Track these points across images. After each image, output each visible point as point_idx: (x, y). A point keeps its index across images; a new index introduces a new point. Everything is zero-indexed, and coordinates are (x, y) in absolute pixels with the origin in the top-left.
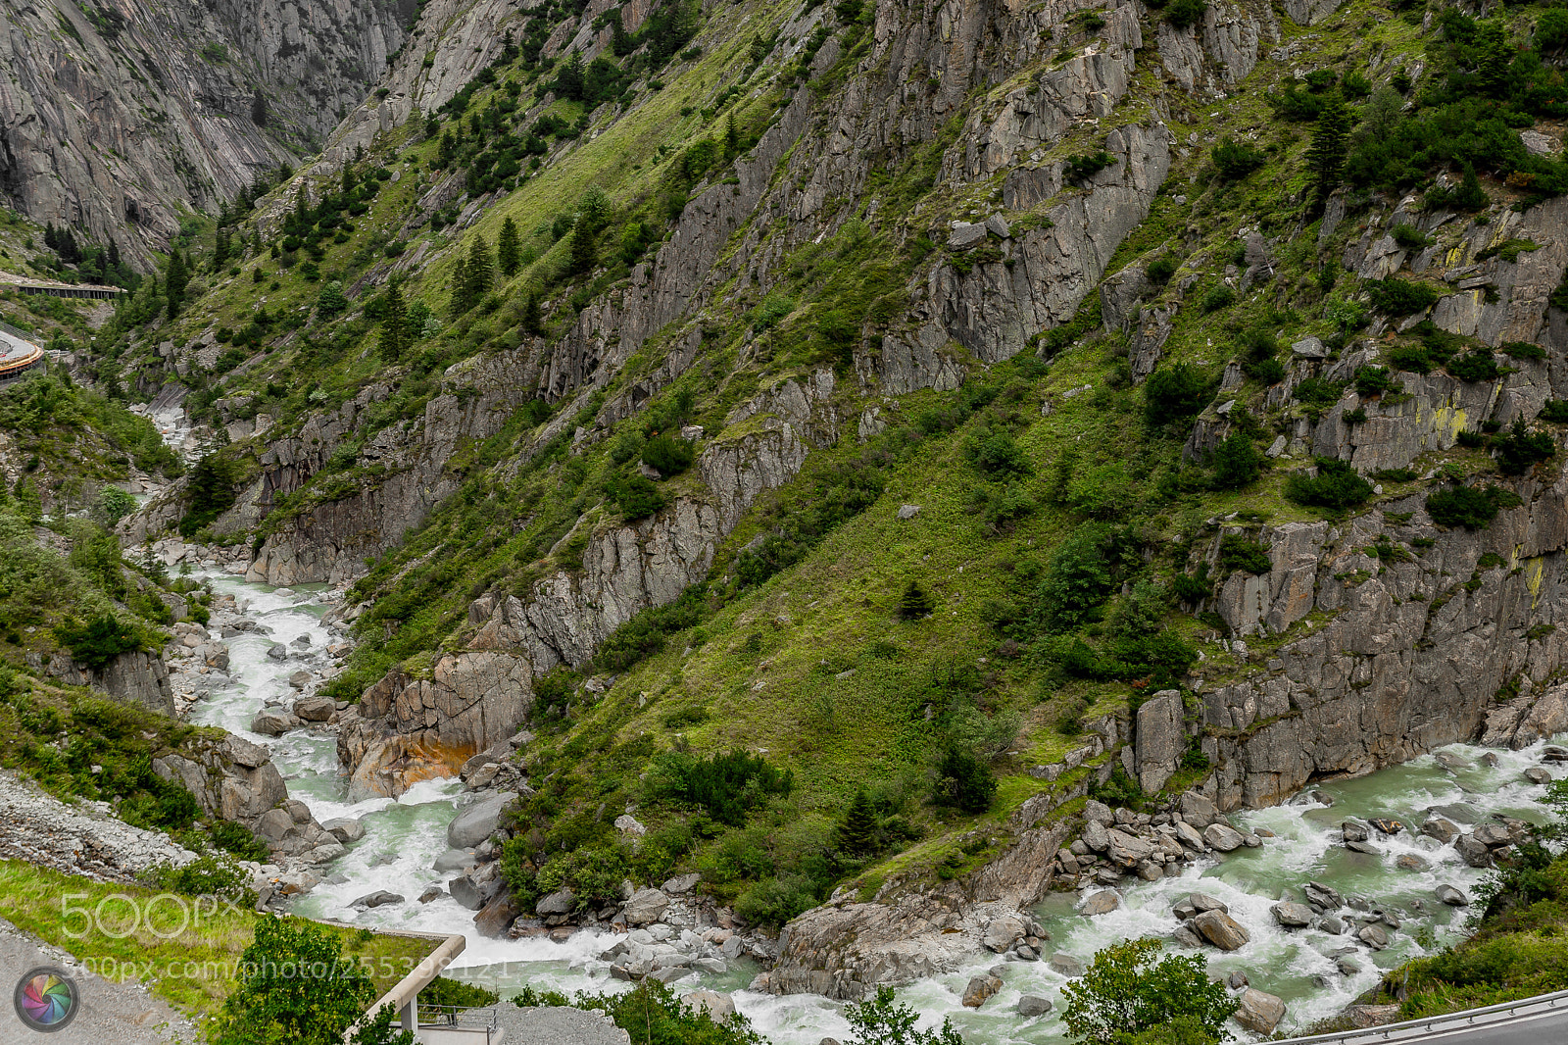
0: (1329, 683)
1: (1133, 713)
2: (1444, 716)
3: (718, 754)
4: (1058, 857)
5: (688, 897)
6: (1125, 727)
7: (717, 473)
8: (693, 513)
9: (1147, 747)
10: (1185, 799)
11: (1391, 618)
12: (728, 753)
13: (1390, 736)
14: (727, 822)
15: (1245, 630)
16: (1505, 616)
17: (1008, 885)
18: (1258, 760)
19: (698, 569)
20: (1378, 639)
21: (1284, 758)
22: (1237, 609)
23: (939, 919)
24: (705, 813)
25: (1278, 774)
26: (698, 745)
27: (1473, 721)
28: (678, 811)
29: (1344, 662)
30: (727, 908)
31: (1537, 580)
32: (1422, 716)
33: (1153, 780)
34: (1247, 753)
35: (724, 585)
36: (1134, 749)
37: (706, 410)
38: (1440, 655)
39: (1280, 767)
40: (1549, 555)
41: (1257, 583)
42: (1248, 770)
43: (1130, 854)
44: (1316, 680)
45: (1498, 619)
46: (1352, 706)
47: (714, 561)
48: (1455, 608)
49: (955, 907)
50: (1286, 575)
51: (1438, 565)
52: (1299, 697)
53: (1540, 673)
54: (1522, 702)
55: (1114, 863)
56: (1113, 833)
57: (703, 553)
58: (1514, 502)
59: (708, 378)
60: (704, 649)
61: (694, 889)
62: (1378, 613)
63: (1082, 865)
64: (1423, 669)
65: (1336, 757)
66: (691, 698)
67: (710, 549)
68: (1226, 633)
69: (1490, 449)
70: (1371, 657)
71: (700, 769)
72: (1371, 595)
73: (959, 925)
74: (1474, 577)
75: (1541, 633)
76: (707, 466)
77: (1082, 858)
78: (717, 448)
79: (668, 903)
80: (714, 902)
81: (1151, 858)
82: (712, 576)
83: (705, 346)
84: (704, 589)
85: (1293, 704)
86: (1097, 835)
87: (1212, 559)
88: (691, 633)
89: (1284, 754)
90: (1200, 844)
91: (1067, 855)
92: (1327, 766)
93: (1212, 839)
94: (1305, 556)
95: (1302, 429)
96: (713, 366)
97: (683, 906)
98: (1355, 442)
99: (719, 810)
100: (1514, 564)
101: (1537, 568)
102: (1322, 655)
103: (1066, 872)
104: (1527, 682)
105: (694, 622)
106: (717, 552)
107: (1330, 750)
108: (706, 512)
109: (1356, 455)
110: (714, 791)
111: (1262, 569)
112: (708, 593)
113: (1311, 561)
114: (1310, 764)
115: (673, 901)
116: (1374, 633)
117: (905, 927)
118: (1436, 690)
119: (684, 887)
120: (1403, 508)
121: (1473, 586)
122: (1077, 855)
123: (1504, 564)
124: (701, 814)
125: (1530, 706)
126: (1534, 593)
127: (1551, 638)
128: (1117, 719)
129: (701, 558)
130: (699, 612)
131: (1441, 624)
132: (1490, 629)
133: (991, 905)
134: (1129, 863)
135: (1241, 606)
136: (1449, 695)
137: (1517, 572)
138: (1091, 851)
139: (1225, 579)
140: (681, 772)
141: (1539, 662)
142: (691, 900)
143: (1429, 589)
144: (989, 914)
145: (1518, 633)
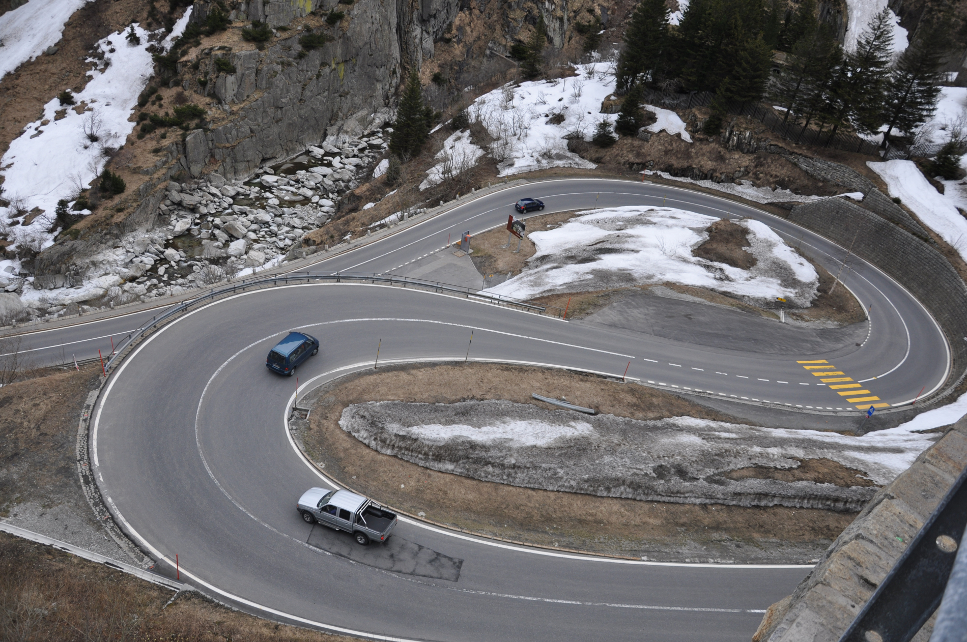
0: (265, 121)
1: (184, 140)
2: (311, 131)
4: (159, 208)
6: (180, 147)
9: (191, 155)
10: (211, 177)
11: (288, 91)
13: (291, 141)
15: (229, 99)
16: (331, 88)
17: (139, 224)
18: (239, 156)
20: (284, 100)
21: (250, 154)
22: (223, 91)
23: (110, 243)
25: (248, 161)
27: (322, 132)
29: (271, 111)
31: (342, 73)
32: (302, 132)
33: (196, 169)
34: (235, 154)
36: (186, 157)
38: (307, 106)
39: (249, 158)
40: (346, 61)
41: (231, 79)
42: (236, 161)
43: (191, 203)
44: (260, 120)
45: (328, 90)
46: (276, 129)
48: (312, 86)
49: (118, 238)
50: (243, 75)
51: (305, 67)
52: (253, 127)
53: (345, 110)
54: (339, 123)
55: (184, 207)
56: (182, 195)
58: (331, 39)
62: (282, 89)
63: (170, 210)
64: (302, 112)
65: (271, 152)
68: (220, 102)
69: (321, 16)
70: (281, 108)
72: (280, 81)
73: (120, 244)
74: (319, 72)
75: (343, 95)
77: (170, 207)
81: (200, 203)
85: (252, 131)
86: (176, 196)
87: (210, 68)
90: (219, 194)
91: (163, 207)
92: (268, 156)
93: (225, 192)
94: (250, 66)
95: (243, 7)
98: (266, 14)
100: (333, 66)
101: (342, 67)
102: (262, 110)
103: (164, 214)
104: (341, 114)
107: (268, 149)
109: (268, 19)
111: (232, 71)
113: (253, 68)
114: (261, 156)
116: (282, 98)
117: (95, 249)
118: (307, 120)
120: (289, 43)
121: (319, 76)
122: (167, 206)
123: (330, 66)
125: (343, 125)
126: (341, 78)
127: (348, 97)
128: (177, 144)
131: (308, 93)
132: (326, 93)
133: (134, 234)
134: (191, 207)
135: (225, 89)
136: (313, 122)
137: (335, 69)
138: (173, 203)
139: (217, 77)
141: (344, 106)
143: (301, 78)
144: (133, 237)
145: (336, 95)
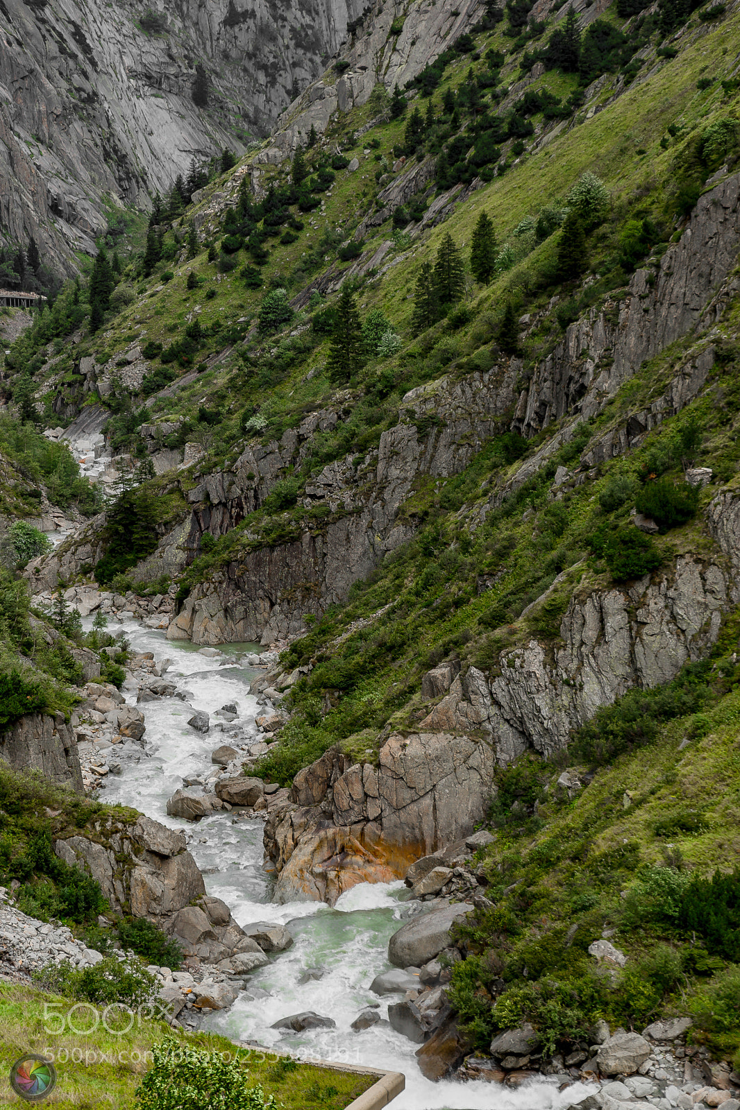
3: (718, 873)
5: (675, 1046)
7: (728, 526)
8: (697, 574)
12: (731, 872)
14: (727, 957)
19: (701, 643)
24: (699, 943)
26: (693, 860)
28: (667, 939)
30: (724, 1064)
35: (732, 664)
37: (716, 449)
47: (721, 637)
57: (708, 623)
59: (720, 410)
60: (704, 742)
61: (684, 1037)
66: (687, 802)
67: (717, 620)
71: (695, 888)
76: (716, 517)
78: (729, 495)
79: (652, 1052)
80: (708, 1055)
82: (716, 654)
83: (718, 370)
84: (707, 667)
88: (689, 721)
96: (725, 395)
97: (669, 1057)
99: (718, 941)
105: (694, 709)
106: (725, 623)
108: (713, 574)
110: (713, 918)
112: (712, 674)
115: (657, 1050)
119: (672, 1034)
124: (695, 945)
129: (705, 630)
130: (700, 696)
140: (672, 892)
142: (680, 1050)
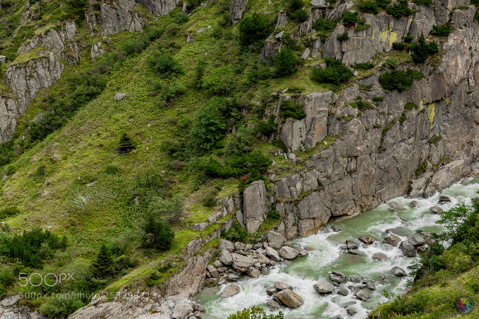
0: (336, 172)
1: (241, 193)
2: (392, 184)
3: (25, 232)
4: (207, 270)
5: (14, 308)
6: (238, 201)
7: (15, 81)
8: (3, 103)
9: (249, 210)
10: (269, 235)
11: (365, 138)
12: (31, 230)
13: (367, 196)
14: (33, 267)
15: (295, 148)
16: (418, 133)
17: (183, 286)
18: (304, 213)
19: (8, 133)
20: (359, 148)
21: (317, 211)
22: (290, 138)
23: (148, 307)
24: (20, 263)
25: (314, 219)
26: (14, 227)
27: (406, 185)
28: (6, 263)
29: (343, 161)
30: (36, 312)
31: (432, 115)
32: (381, 185)
33: (253, 227)
34: (298, 210)
35: (23, 141)
36: (242, 212)
37: (6, 47)
38: (388, 154)
39: (315, 215)
40: (437, 102)
41: (299, 124)
42: (299, 218)
43: (243, 265)
44: (330, 171)
45: (415, 135)
46: (348, 182)
47: (17, 128)
48: (395, 131)
49: (157, 300)
50: (313, 119)
51: (386, 110)
52: (322, 180)
53: (435, 160)
54: (428, 175)
55: (235, 270)
56: (234, 255)
57: (10, 124)
58: (420, 77)
59: (6, 29)
60: (14, 176)
61: (17, 303)
62: (358, 136)
63: (219, 273)
64: (381, 162)
65: (341, 208)
66: (9, 203)
67: (14, 122)
68: (285, 150)
69: (408, 51)
70: (356, 157)
71: (15, 240)
72: (355, 126)
73: (159, 309)
74: (403, 115)
75: (435, 141)
76: (9, 77)
77: (219, 269)
78: (14, 67)
79: (4, 312)
80: (29, 309)
81: (254, 266)
82: (16, 137)
83: (4, 12)
84: (12, 144)
85: (320, 184)
86: (226, 256)
87: (276, 113)
88: (6, 168)
89: (316, 209)
90: (278, 257)
91: (212, 268)
92: (337, 213)
93: (283, 254)
94: (322, 109)
95: (317, 45)
96: (8, 23)
97: (12, 313)
98: (343, 50)
99: (28, 260)
100: (421, 107)
101: (432, 108)
102: (332, 158)
103: (212, 277)
104: (430, 165)
105: (8, 162)
106: (18, 124)
107: (339, 205)
108: (10, 102)
109: (344, 57)
110: (25, 251)
111: (301, 117)
112: (14, 146)
113: (325, 111)
114: (329, 213)
115: (6, 311)
116: (357, 145)
117: (131, 312)
118: (388, 172)
119: (12, 303)
120: (368, 82)
121: (403, 119)
122: (217, 268)
123: (417, 107)
124: (18, 263)
125: (432, 177)
126: (431, 121)
127: (440, 143)
128: (233, 197)
129: (9, 127)
130: (10, 156)
131: (389, 139)
132: (412, 140)
133: (175, 297)
134: (243, 270)
135: (292, 136)
136: (394, 174)
137: (423, 111)
138: (224, 265)
139: (284, 122)
140: (6, 242)
141: (435, 155)
142: (16, 309)
143: (382, 122)
144: (174, 302)
145: (424, 141)
